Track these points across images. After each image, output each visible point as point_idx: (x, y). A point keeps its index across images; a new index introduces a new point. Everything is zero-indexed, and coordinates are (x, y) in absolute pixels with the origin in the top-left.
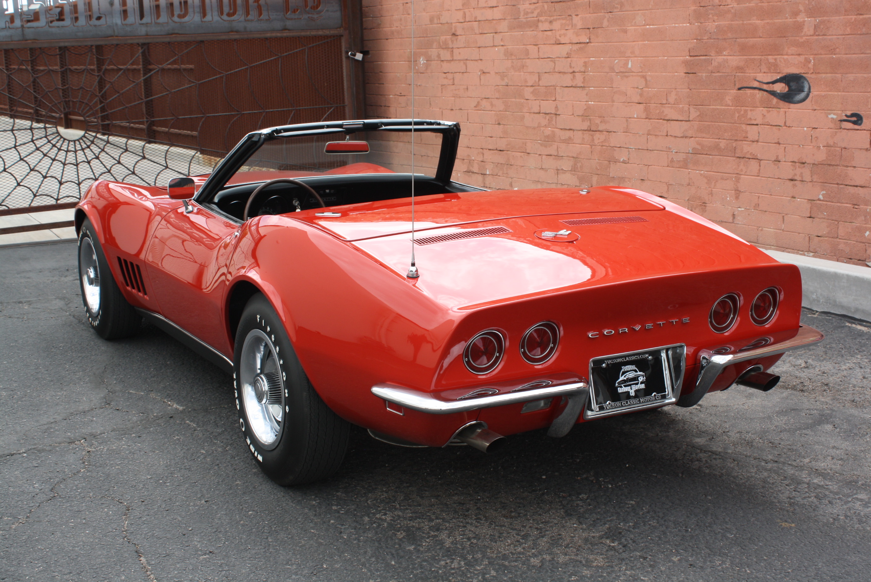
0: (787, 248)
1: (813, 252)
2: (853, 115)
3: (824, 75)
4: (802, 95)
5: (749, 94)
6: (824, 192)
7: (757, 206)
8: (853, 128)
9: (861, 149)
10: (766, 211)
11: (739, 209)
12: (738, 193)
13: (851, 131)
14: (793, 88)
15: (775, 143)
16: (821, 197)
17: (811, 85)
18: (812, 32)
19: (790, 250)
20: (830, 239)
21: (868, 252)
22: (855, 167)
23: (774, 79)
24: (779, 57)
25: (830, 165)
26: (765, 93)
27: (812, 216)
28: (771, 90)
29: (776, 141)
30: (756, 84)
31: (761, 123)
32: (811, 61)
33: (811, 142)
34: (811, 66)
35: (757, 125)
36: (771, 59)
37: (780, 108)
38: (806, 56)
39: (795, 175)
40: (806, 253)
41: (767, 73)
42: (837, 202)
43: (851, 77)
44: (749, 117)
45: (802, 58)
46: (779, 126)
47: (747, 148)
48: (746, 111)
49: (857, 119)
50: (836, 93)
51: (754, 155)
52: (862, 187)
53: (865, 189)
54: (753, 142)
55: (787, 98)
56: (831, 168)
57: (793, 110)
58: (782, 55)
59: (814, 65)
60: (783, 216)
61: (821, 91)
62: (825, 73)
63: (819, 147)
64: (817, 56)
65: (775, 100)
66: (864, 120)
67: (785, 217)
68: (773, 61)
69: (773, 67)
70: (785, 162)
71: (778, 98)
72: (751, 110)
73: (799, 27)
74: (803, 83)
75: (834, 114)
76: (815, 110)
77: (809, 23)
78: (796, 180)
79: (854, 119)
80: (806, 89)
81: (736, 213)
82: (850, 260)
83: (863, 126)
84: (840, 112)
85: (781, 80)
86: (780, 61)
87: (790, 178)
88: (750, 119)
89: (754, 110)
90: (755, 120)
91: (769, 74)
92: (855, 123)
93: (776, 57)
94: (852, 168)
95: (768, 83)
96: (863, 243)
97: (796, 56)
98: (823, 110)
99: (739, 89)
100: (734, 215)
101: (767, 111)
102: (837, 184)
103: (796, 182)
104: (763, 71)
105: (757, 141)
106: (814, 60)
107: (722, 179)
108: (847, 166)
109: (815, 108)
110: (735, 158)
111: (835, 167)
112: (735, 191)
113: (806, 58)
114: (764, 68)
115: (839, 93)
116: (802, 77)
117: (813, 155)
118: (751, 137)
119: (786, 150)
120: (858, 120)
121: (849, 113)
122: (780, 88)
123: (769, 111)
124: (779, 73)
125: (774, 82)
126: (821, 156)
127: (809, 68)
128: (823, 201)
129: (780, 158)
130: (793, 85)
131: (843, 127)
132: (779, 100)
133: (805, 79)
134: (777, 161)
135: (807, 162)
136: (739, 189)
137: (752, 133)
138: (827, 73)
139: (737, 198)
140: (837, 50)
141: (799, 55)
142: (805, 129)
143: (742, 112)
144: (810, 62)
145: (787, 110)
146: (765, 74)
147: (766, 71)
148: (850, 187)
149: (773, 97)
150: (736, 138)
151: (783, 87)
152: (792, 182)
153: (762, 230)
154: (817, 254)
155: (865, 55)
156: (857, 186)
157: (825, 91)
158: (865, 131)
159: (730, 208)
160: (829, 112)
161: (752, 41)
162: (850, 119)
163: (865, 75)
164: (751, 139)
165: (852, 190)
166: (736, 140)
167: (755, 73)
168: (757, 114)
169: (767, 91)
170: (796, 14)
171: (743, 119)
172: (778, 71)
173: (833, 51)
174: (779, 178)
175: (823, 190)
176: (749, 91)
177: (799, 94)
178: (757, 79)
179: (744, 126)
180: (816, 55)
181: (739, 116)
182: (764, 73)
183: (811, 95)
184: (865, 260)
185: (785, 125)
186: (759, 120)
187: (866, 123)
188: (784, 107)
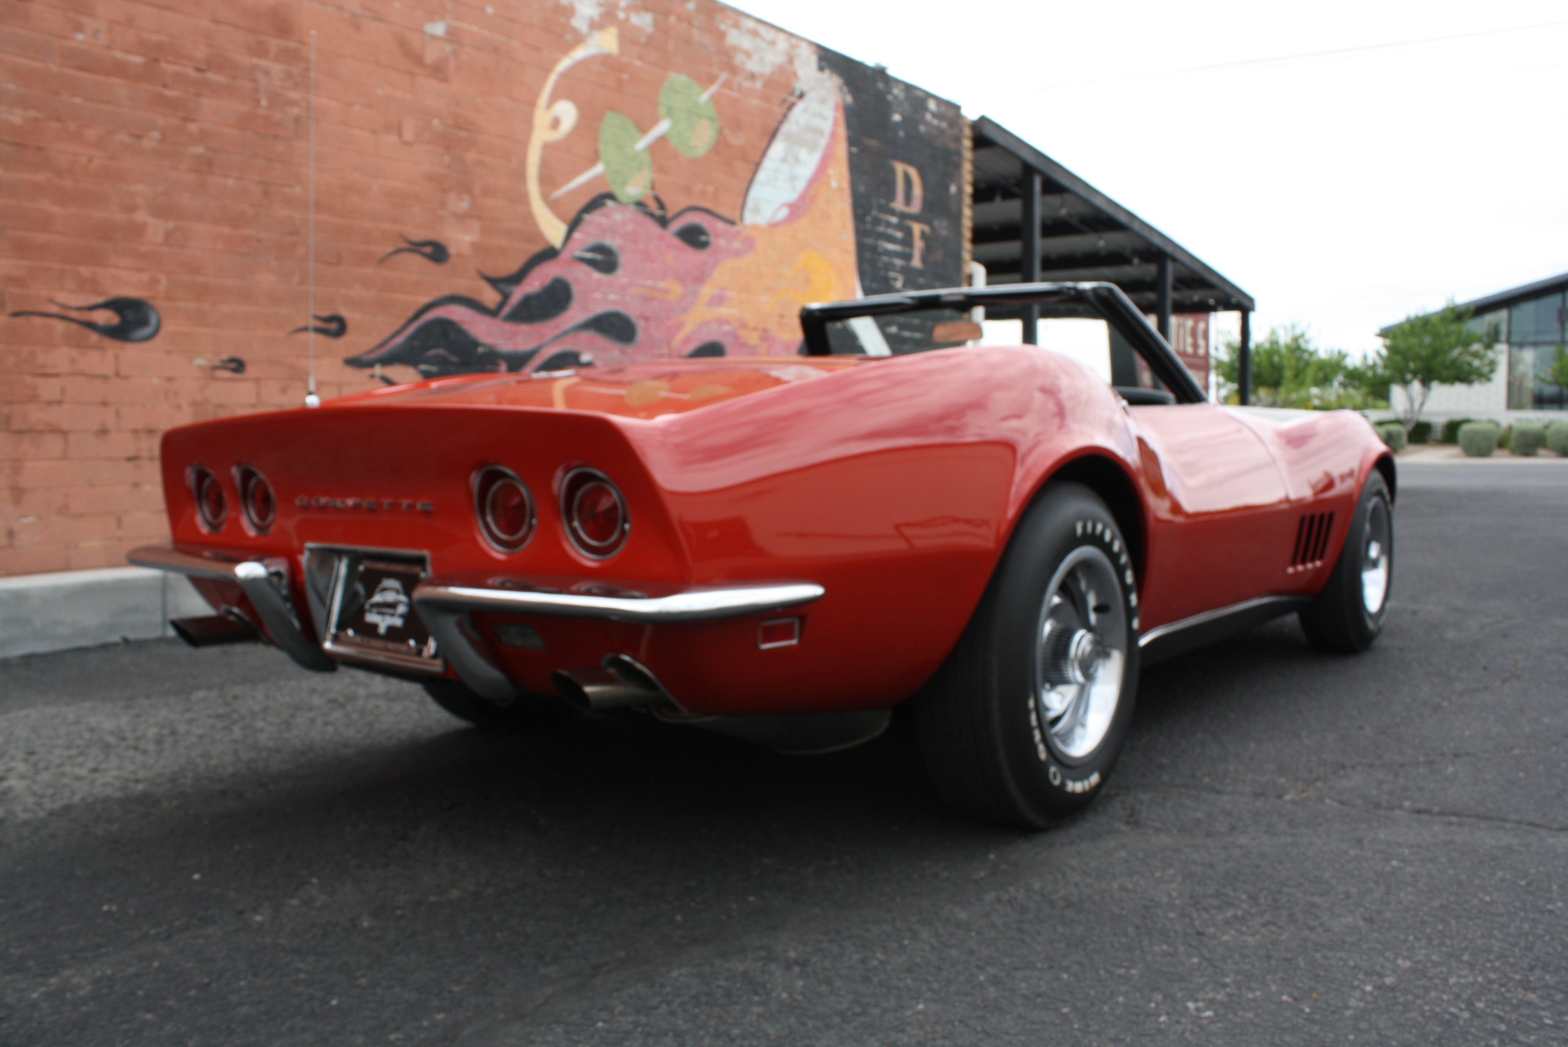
2: (231, 360)
3: (183, 304)
4: (146, 331)
5: (38, 325)
7: (63, 510)
8: (233, 378)
9: (243, 405)
10: (83, 515)
11: (23, 520)
12: (18, 494)
13: (229, 382)
14: (130, 318)
15: (98, 404)
17: (162, 316)
18: (160, 238)
23: (92, 302)
24: (100, 269)
26: (74, 327)
28: (87, 320)
29: (101, 401)
30: (54, 309)
31: (66, 373)
32: (160, 281)
33: (167, 400)
34: (161, 288)
35: (59, 375)
36: (85, 271)
37: (104, 349)
38: (152, 274)
39: (139, 450)
41: (79, 292)
43: (226, 309)
44: (39, 362)
45: (145, 277)
46: (106, 377)
47: (36, 415)
48: (32, 354)
49: (237, 365)
50: (204, 330)
51: (53, 425)
54: (50, 403)
55: (120, 333)
57: (131, 353)
58: (106, 267)
59: (167, 287)
60: (118, 518)
61: (181, 326)
62: (184, 301)
63: (179, 407)
64: (169, 276)
65: (94, 337)
66: (248, 367)
67: (122, 518)
68: (90, 275)
69: (92, 285)
70: (119, 432)
71: (102, 334)
72: (44, 352)
73: (138, 230)
74: (148, 312)
75: (203, 359)
76: (169, 353)
77: (156, 229)
78: (140, 458)
79: (233, 365)
80: (153, 320)
81: (16, 528)
83: (247, 375)
84: (211, 356)
85: (106, 306)
86: (104, 276)
87: (128, 456)
88: (44, 366)
89: (49, 352)
90: (55, 367)
91: (82, 295)
92: (234, 371)
93: (95, 269)
95: (80, 309)
97: (134, 272)
98: (185, 352)
99: (16, 314)
100: (12, 532)
101: (79, 353)
103: (138, 461)
104: (67, 289)
105: (59, 403)
106: (166, 280)
109: (171, 349)
110: (7, 434)
112: (11, 490)
113: (152, 278)
114: (70, 284)
115: (209, 330)
116: (145, 303)
117: (171, 418)
118: (44, 395)
119: (121, 413)
120: (239, 367)
121: (225, 358)
122: (105, 317)
123: (84, 354)
124: (101, 294)
125: (91, 309)
126: (183, 418)
127: (157, 291)
129: (108, 427)
130: (130, 315)
131: (217, 376)
132: (103, 337)
133: (151, 307)
134: (103, 432)
135: (159, 429)
136: (22, 486)
137: (49, 389)
138: (187, 301)
139: (17, 501)
140: (204, 271)
141: (139, 270)
142: (155, 380)
143: (24, 355)
144: (159, 283)
145: (119, 352)
146: (71, 295)
147: (74, 290)
149: (90, 331)
150: (10, 400)
151: (110, 317)
152: (132, 462)
153: (76, 547)
155: (245, 282)
157: (186, 327)
158: (251, 378)
159: (2, 521)
160: (194, 355)
161: (42, 237)
162: (226, 365)
163: (247, 308)
164: (47, 400)
166: (11, 403)
167: (52, 291)
168: (60, 358)
169: (76, 321)
170: (131, 208)
171: (26, 366)
172: (100, 292)
173: (197, 271)
174: (107, 459)
176: (38, 321)
177: (142, 328)
178: (58, 301)
179: (28, 379)
180: (169, 273)
181: (14, 363)
182: (71, 292)
183: (162, 331)
185: (117, 374)
186: (64, 367)
187: (251, 371)
188: (113, 347)
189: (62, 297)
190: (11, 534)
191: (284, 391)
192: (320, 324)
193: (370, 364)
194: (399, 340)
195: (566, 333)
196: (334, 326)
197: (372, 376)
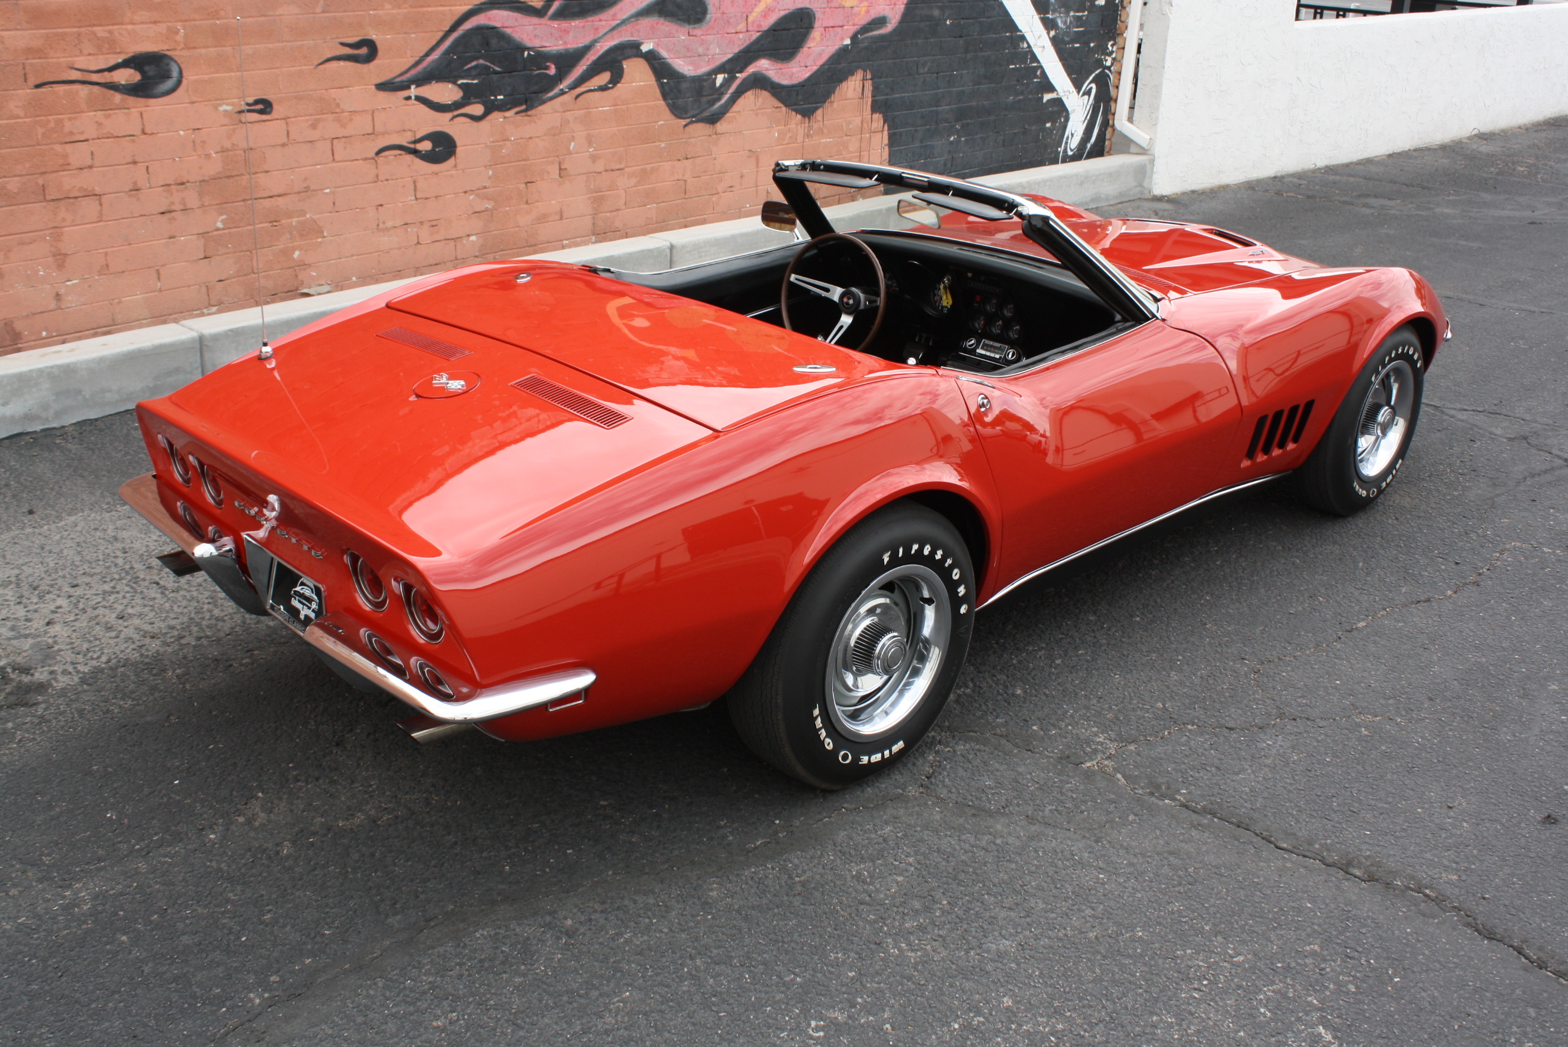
0: (170, 315)
1: (215, 306)
2: (257, 102)
3: (203, 51)
4: (169, 84)
5: (62, 93)
6: (224, 217)
7: (105, 269)
8: (260, 119)
9: (274, 146)
10: (123, 272)
11: (68, 283)
12: (61, 259)
13: (257, 124)
14: (151, 73)
15: (128, 164)
16: (220, 225)
17: (183, 66)
19: (176, 316)
20: (241, 279)
21: (300, 277)
22: (267, 172)
23: (112, 62)
24: (116, 27)
25: (228, 177)
26: (95, 90)
27: (208, 255)
28: (108, 81)
29: (130, 160)
30: (75, 75)
31: (94, 137)
32: (178, 30)
33: (195, 150)
34: (179, 38)
35: (87, 140)
36: (100, 31)
37: (128, 109)
38: (169, 24)
39: (173, 203)
40: (205, 311)
41: (97, 54)
42: (247, 225)
43: (248, 49)
44: (66, 130)
45: (162, 28)
46: (133, 136)
47: (70, 182)
48: (60, 123)
49: (264, 106)
50: (227, 75)
51: (86, 190)
52: (279, 196)
53: (287, 199)
54: (81, 169)
55: (141, 90)
56: (232, 180)
57: (155, 108)
58: (122, 24)
59: (186, 35)
60: (158, 271)
61: (202, 74)
62: (204, 47)
63: (208, 156)
64: (187, 24)
65: (118, 97)
66: (275, 106)
67: (162, 271)
68: (107, 35)
69: (111, 45)
70: (150, 188)
71: (124, 93)
72: (70, 119)
74: (168, 65)
75: (227, 104)
76: (193, 103)
78: (174, 211)
79: (260, 107)
80: (175, 74)
81: (62, 291)
82: (275, 296)
83: (275, 114)
84: (236, 100)
85: (126, 64)
86: (121, 34)
87: (163, 211)
88: (71, 133)
89: (75, 118)
90: (82, 133)
91: (101, 57)
92: (261, 112)
93: (111, 27)
94: (264, 174)
95: (100, 71)
96: (290, 268)
97: (150, 25)
98: (209, 101)
99: (40, 85)
100: (58, 295)
101: (104, 115)
102: (244, 200)
103: (173, 214)
104: (85, 52)
105: (91, 167)
106: (184, 28)
107: (22, 243)
108: (256, 173)
109: (194, 99)
110: (44, 204)
111: (236, 178)
112: (54, 256)
113: (169, 29)
114: (88, 47)
115: (233, 74)
116: (165, 56)
117: (200, 168)
118: (75, 161)
119: (150, 170)
120: (266, 108)
121: (251, 100)
122: (127, 76)
123: (109, 116)
124: (119, 53)
125: (111, 69)
126: (214, 167)
127: (176, 42)
128: (223, 229)
129: (139, 184)
130: (151, 70)
131: (243, 120)
132: (126, 96)
133: (171, 58)
134: (136, 190)
135: (191, 180)
136: (64, 251)
137: (78, 155)
138: (208, 47)
139: (61, 266)
140: (222, 13)
141: (155, 22)
142: (182, 133)
143: (52, 125)
144: (177, 32)
145: (144, 109)
146: (90, 58)
147: (92, 52)
148: (261, 200)
149: (112, 92)
150: (43, 170)
151: (131, 75)
152: (167, 215)
153: (120, 303)
154: (223, 307)
155: (267, 18)
156: (271, 197)
157: (208, 74)
158: (278, 121)
159: (48, 286)
160: (218, 102)
162: (253, 108)
163: (270, 46)
164: (79, 166)
165: (267, 203)
166: (45, 173)
167: (71, 57)
168: (87, 123)
169: (97, 84)
171: (55, 135)
172: (118, 50)
173: (215, 15)
174: (142, 216)
175: (221, 214)
176: (61, 89)
177: (164, 82)
178: (77, 66)
179: (58, 148)
180: (186, 21)
181: (43, 134)
182: (90, 54)
183: (185, 82)
184: (297, 289)
185: (144, 133)
186: (91, 132)
187: (278, 110)
188: (136, 105)
189: (81, 62)
190: (58, 297)
191: (314, 126)
192: (348, 51)
193: (405, 86)
194: (435, 56)
195: (623, 22)
196: (364, 51)
197: (409, 98)
